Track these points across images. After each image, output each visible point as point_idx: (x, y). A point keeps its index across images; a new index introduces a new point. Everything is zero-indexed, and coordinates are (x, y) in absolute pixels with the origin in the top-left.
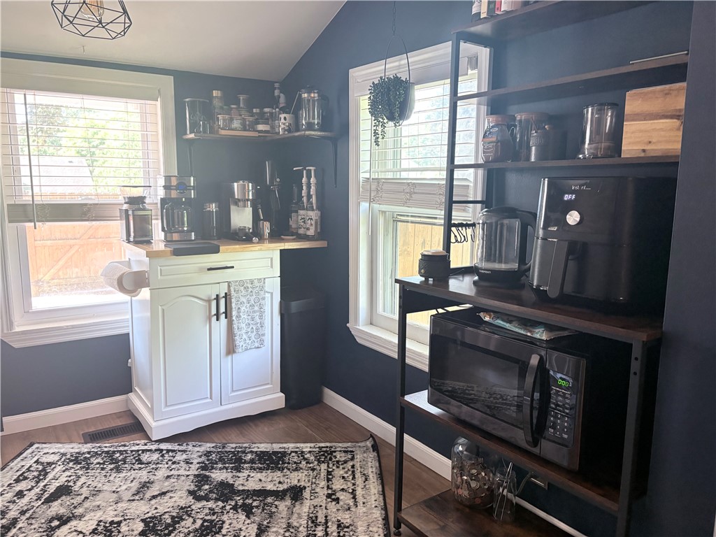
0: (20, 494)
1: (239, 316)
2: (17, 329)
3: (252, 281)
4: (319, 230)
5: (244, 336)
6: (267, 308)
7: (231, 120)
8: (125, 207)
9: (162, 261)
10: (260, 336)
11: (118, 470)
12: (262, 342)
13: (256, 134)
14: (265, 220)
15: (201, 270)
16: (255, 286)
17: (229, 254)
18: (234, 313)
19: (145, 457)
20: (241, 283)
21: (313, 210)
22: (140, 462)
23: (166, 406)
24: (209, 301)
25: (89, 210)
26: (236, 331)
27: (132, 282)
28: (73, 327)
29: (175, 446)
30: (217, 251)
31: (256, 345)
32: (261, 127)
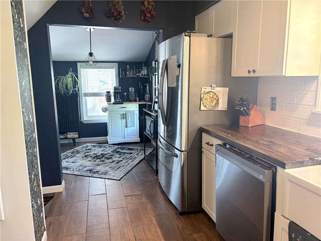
0: (82, 149)
1: (128, 119)
2: (85, 119)
3: (131, 111)
4: (149, 99)
5: (130, 124)
6: (135, 118)
7: (130, 73)
8: (106, 93)
9: (111, 105)
10: (134, 124)
11: (100, 148)
12: (134, 125)
13: (136, 76)
14: (138, 97)
15: (119, 108)
16: (132, 112)
17: (126, 104)
18: (127, 118)
19: (106, 147)
20: (129, 111)
21: (148, 94)
22: (105, 147)
23: (112, 137)
24: (121, 115)
25: (99, 94)
26: (127, 122)
27: (105, 110)
28: (96, 120)
29: (113, 146)
30: (123, 104)
31: (133, 126)
32: (137, 74)
